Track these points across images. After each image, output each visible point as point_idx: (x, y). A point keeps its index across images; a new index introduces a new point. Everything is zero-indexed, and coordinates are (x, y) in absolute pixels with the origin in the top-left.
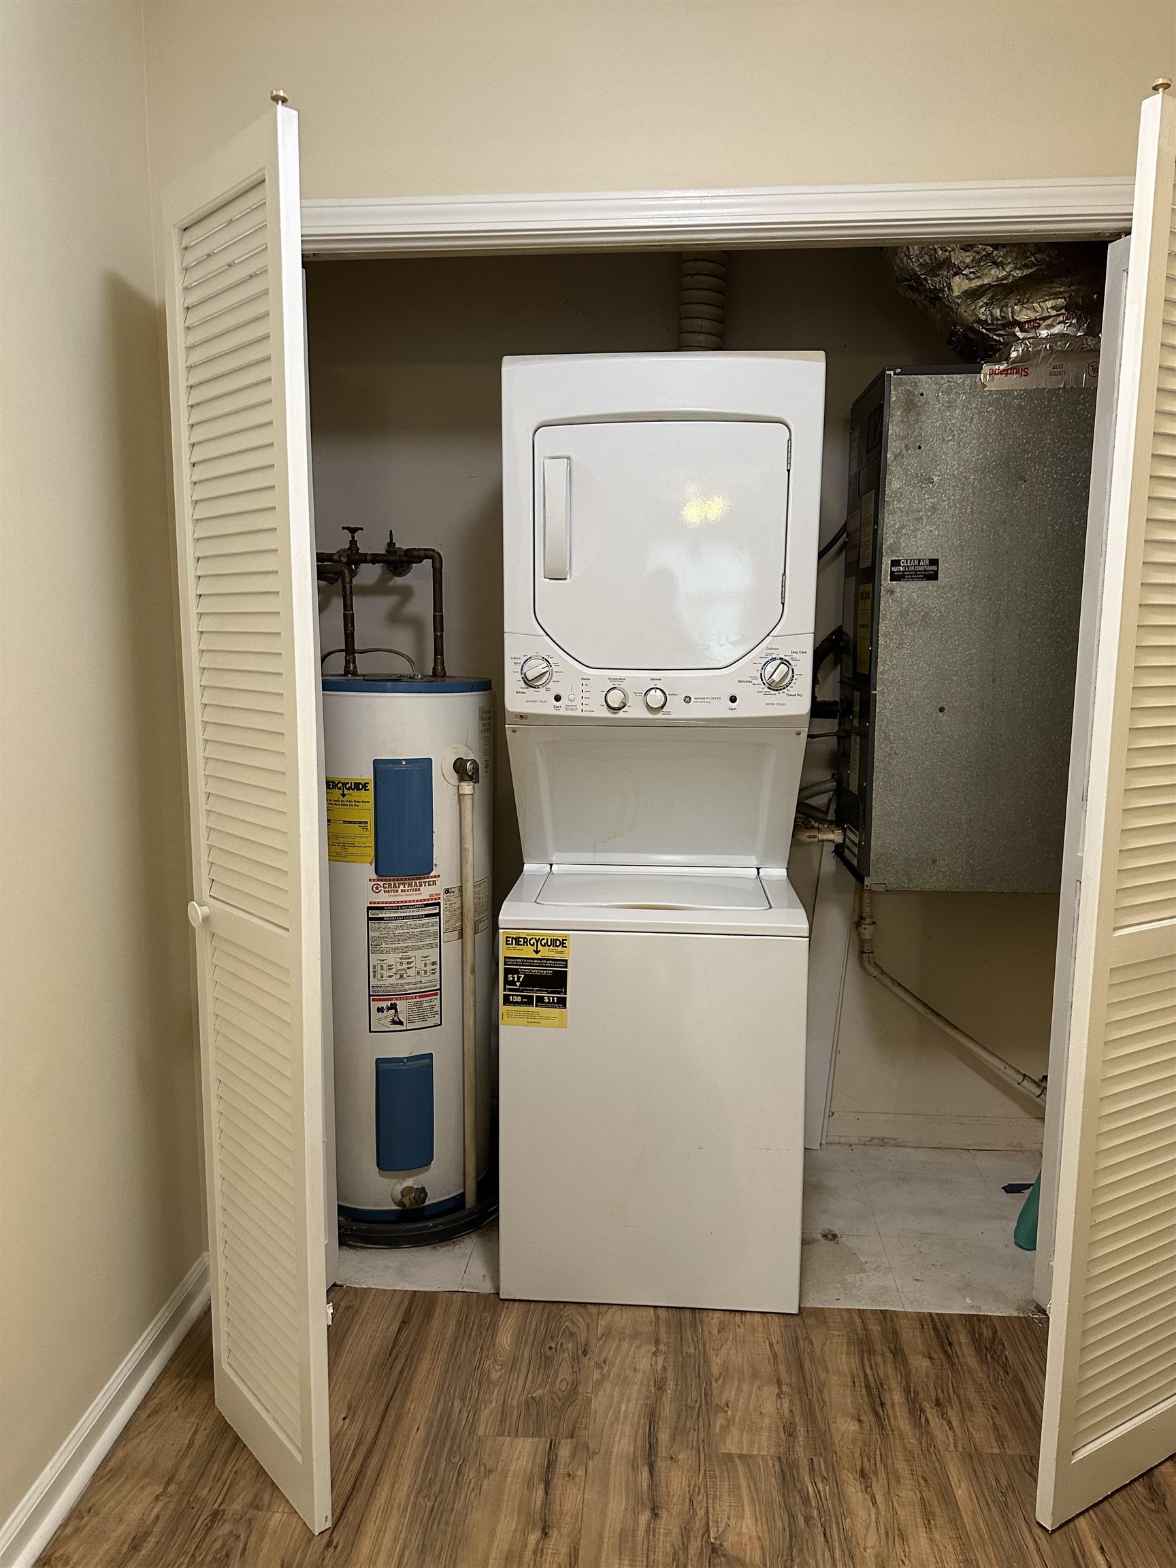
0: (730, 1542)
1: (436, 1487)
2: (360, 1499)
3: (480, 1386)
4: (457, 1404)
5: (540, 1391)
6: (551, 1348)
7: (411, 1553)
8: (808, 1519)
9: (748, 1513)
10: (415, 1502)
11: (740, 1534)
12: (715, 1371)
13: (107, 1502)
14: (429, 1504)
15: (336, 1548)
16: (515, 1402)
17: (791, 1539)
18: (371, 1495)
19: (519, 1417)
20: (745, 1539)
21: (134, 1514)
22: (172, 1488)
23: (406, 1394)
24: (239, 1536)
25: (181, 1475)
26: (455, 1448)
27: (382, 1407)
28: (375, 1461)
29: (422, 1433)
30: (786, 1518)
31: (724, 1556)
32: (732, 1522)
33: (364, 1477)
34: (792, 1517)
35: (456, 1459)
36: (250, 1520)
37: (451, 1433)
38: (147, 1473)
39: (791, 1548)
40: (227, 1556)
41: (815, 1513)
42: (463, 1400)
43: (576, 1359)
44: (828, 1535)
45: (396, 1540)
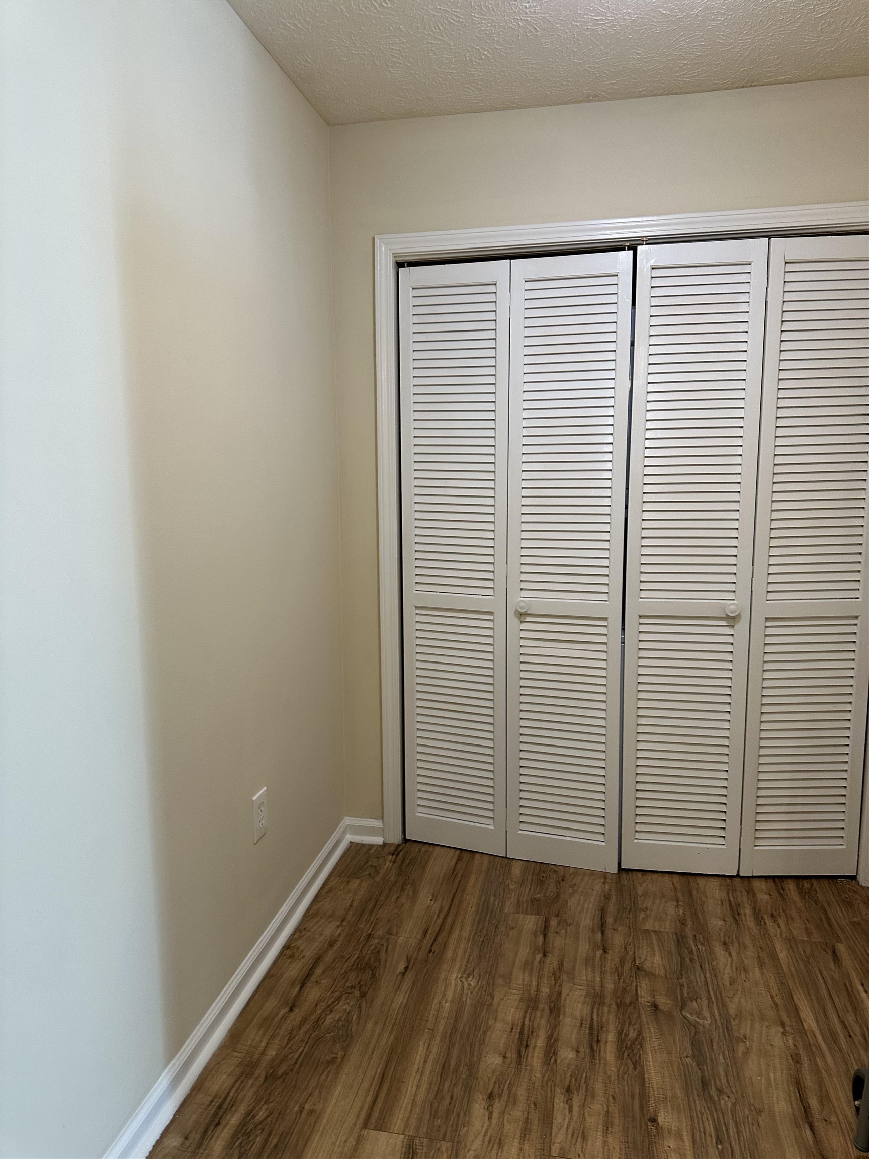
0: (647, 966)
1: (485, 932)
2: (444, 934)
3: (504, 891)
4: (492, 899)
5: (538, 896)
6: (543, 877)
7: (473, 958)
8: (691, 960)
9: (657, 954)
10: (473, 937)
11: (653, 963)
12: (640, 893)
13: (313, 926)
14: (481, 939)
15: (434, 953)
16: (524, 899)
17: (681, 967)
18: (450, 933)
19: (527, 907)
20: (656, 965)
21: (328, 932)
22: (345, 923)
23: (463, 892)
24: (383, 945)
25: (349, 917)
26: (493, 917)
27: (451, 896)
28: (450, 919)
29: (473, 909)
30: (679, 958)
31: (643, 971)
32: (649, 958)
33: (445, 926)
34: (683, 958)
35: (494, 921)
36: (387, 939)
37: (490, 910)
38: (330, 917)
39: (681, 971)
40: (378, 952)
41: (696, 958)
42: (495, 896)
43: (558, 883)
44: (703, 967)
45: (465, 952)
